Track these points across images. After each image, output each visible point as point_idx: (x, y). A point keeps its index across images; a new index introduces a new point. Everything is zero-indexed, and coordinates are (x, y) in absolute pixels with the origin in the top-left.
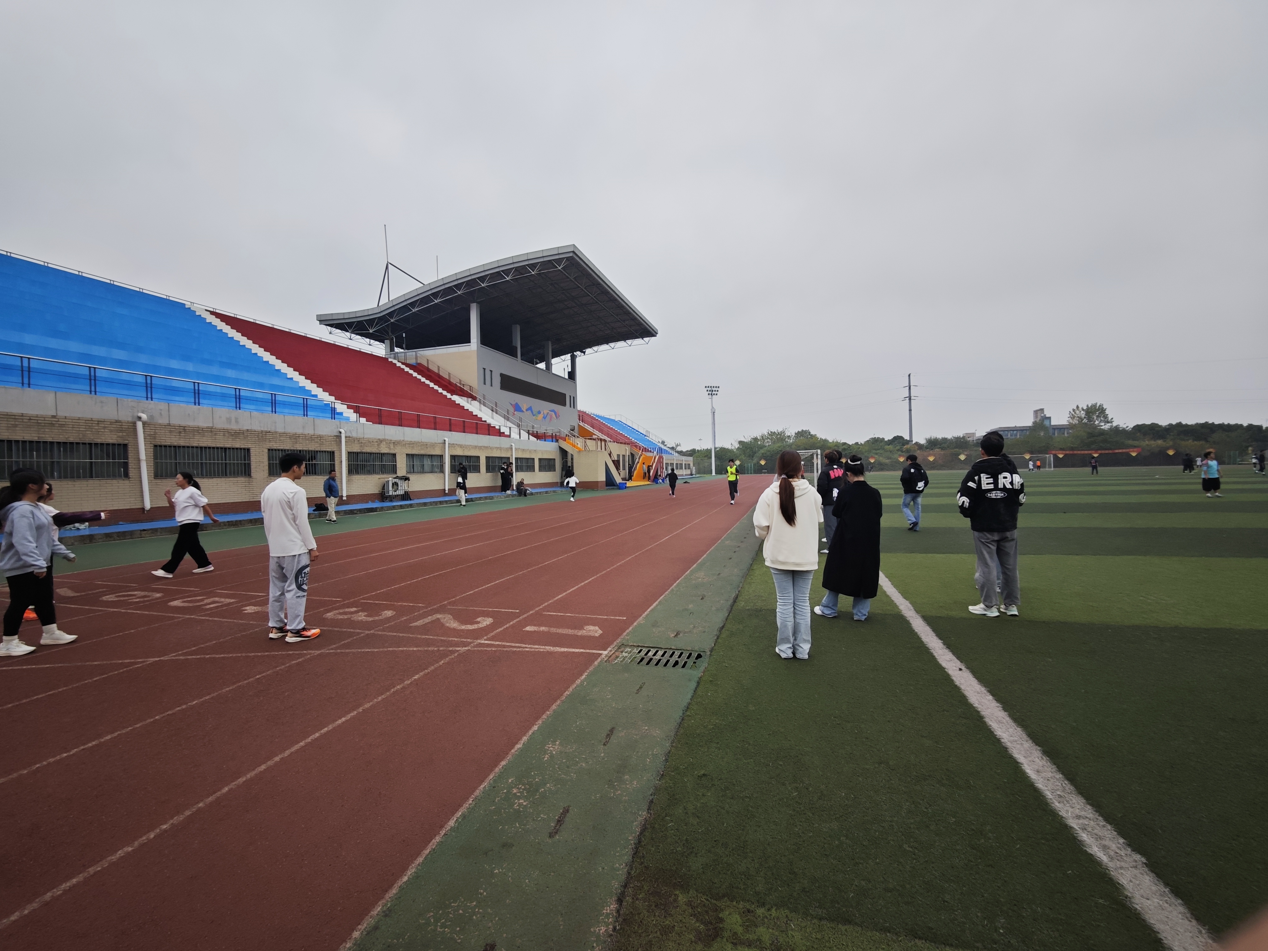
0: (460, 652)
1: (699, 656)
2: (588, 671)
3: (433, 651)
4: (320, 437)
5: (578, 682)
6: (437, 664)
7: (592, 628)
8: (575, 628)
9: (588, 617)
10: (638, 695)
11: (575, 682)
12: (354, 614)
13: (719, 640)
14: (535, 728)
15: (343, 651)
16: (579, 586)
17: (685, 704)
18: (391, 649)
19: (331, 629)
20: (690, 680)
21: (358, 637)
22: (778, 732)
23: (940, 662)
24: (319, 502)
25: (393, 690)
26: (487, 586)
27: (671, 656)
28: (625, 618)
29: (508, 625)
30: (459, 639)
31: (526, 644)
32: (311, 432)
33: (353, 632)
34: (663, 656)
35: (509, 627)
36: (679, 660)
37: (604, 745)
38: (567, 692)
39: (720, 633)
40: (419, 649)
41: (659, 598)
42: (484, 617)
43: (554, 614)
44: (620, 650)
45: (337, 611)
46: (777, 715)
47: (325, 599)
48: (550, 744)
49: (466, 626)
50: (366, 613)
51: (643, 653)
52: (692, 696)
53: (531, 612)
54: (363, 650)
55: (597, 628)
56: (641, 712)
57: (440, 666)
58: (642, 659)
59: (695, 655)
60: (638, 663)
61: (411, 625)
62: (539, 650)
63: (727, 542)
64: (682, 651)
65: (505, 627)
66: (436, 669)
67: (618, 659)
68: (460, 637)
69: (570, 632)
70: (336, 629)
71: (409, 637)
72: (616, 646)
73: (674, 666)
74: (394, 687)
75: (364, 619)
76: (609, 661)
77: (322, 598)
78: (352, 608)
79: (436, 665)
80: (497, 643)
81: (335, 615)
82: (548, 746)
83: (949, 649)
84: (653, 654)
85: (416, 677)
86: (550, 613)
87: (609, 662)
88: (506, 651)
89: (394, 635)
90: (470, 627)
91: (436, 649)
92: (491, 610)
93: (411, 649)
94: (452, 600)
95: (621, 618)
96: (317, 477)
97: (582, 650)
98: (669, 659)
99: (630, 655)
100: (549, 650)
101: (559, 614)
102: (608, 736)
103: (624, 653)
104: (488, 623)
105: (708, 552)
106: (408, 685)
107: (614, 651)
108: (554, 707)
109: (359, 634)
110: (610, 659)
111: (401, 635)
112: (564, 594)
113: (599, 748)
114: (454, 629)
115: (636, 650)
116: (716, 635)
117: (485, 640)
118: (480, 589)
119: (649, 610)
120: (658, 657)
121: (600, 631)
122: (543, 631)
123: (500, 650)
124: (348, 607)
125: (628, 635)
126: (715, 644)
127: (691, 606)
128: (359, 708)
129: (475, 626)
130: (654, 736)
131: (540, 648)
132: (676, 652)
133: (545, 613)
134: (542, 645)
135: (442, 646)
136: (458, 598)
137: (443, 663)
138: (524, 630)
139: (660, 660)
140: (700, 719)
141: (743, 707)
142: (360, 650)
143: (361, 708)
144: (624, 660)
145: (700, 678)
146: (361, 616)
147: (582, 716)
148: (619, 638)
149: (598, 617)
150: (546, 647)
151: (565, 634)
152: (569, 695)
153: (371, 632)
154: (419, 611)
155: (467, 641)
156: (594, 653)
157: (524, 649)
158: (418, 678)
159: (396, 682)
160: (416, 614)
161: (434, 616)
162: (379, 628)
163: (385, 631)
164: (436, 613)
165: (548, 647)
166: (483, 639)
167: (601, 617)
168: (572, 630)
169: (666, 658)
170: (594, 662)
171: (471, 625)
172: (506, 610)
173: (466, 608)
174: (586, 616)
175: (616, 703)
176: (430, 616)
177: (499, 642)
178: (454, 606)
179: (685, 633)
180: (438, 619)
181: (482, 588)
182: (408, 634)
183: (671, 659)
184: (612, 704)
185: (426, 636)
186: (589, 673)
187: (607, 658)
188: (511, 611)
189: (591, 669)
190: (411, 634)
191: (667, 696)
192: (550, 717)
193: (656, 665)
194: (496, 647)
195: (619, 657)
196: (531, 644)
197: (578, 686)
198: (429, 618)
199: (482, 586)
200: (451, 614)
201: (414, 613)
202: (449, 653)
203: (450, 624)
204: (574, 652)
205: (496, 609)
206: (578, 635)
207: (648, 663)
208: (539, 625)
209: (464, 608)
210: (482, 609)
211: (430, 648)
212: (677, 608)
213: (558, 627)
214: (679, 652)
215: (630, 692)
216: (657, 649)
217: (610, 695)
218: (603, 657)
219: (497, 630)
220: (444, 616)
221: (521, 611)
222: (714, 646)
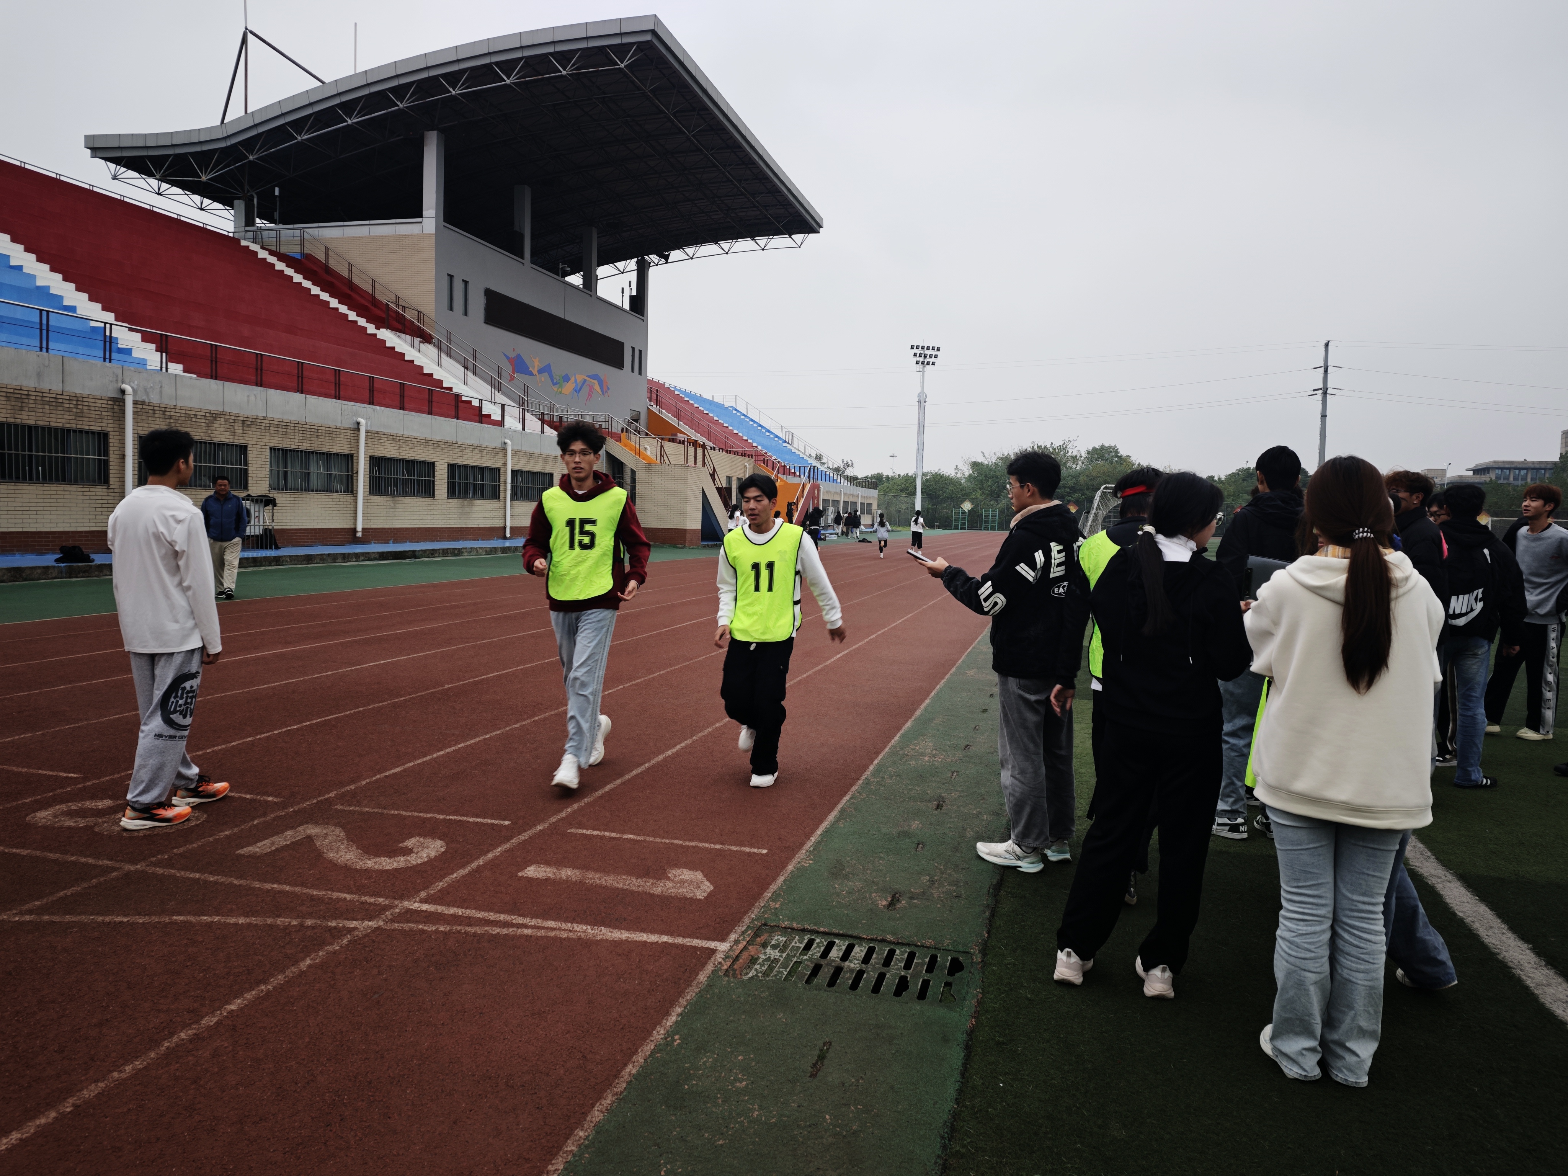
0: (356, 933)
1: (956, 966)
2: (683, 1001)
3: (286, 928)
4: (77, 399)
5: (659, 1034)
6: (293, 969)
7: (686, 874)
8: (646, 874)
9: (677, 845)
10: (816, 1081)
11: (650, 1034)
12: (104, 815)
13: (998, 922)
15: (56, 918)
16: (654, 761)
17: (946, 1116)
18: (181, 918)
19: (38, 853)
20: (945, 1040)
21: (102, 879)
24: (70, 543)
25: (166, 1044)
26: (435, 756)
27: (887, 962)
28: (765, 851)
29: (481, 862)
30: (355, 897)
31: (524, 916)
32: (57, 387)
33: (91, 865)
34: (866, 960)
35: (485, 866)
36: (908, 974)
38: (630, 1066)
39: (997, 901)
40: (254, 920)
41: (839, 802)
42: (425, 837)
43: (595, 833)
44: (758, 939)
45: (63, 807)
47: (40, 772)
49: (377, 860)
51: (816, 951)
52: (960, 1091)
53: (539, 828)
54: (107, 919)
55: (699, 875)
56: (830, 1139)
57: (302, 974)
58: (817, 969)
59: (944, 961)
60: (808, 981)
61: (241, 851)
62: (557, 933)
63: (971, 673)
64: (913, 949)
65: (474, 865)
66: (289, 982)
67: (757, 967)
68: (360, 890)
69: (633, 883)
70: (51, 856)
71: (231, 884)
72: (748, 927)
73: (898, 993)
74: (172, 1034)
76: (735, 970)
77: (35, 771)
78: (102, 799)
79: (291, 972)
80: (452, 911)
81: (55, 816)
84: (841, 954)
85: (234, 1006)
86: (584, 831)
87: (734, 976)
88: (475, 935)
90: (387, 863)
92: (442, 817)
93: (233, 920)
94: (348, 788)
95: (755, 850)
96: (68, 487)
97: (665, 939)
98: (884, 970)
99: (784, 955)
100: (583, 935)
101: (607, 834)
103: (768, 950)
104: (433, 854)
105: (933, 694)
106: (209, 1028)
107: (745, 943)
108: (597, 1115)
109: (107, 870)
110: (735, 967)
111: (211, 879)
112: (618, 782)
114: (347, 869)
115: (798, 943)
116: (988, 906)
117: (422, 901)
118: (419, 761)
119: (819, 832)
120: (854, 964)
121: (708, 884)
122: (568, 880)
123: (459, 932)
124: (93, 798)
125: (775, 897)
126: (988, 932)
127: (915, 825)
128: (65, 1099)
129: (399, 862)
131: (560, 929)
132: (898, 952)
133: (573, 830)
134: (566, 920)
135: (311, 915)
136: (364, 783)
137: (310, 966)
138: (520, 874)
139: (860, 973)
140: (992, 1168)
142: (100, 919)
143: (71, 1101)
144: (771, 968)
145: (971, 1033)
147: (673, 1145)
148: (754, 905)
149: (700, 845)
150: (575, 925)
151: (622, 890)
152: (637, 1077)
153: (138, 867)
154: (265, 815)
155: (374, 904)
156: (695, 948)
157: (520, 930)
158: (241, 1009)
159: (179, 1019)
160: (255, 822)
161: (300, 829)
162: (159, 857)
163: (172, 866)
164: (307, 823)
165: (580, 926)
166: (418, 900)
167: (707, 845)
168: (639, 880)
169: (874, 969)
170: (697, 974)
171: (390, 857)
172: (479, 820)
173: (380, 811)
174: (672, 844)
175: (761, 1108)
176: (292, 828)
177: (458, 907)
178: (350, 805)
179: (912, 898)
180: (310, 839)
181: (425, 759)
182: (231, 877)
183: (889, 972)
184: (750, 1109)
185: (275, 886)
186: (685, 1007)
187: (729, 964)
188: (493, 821)
189: (691, 994)
190: (237, 878)
191: (892, 1088)
192: (586, 1146)
193: (854, 986)
194: (448, 924)
195: (758, 958)
196: (537, 917)
197: (658, 1049)
198: (289, 833)
199: (425, 756)
200: (343, 827)
201: (253, 819)
202: (327, 935)
203: (337, 853)
204: (645, 942)
205: (455, 817)
206: (653, 895)
207: (832, 983)
208: (559, 863)
209: (376, 810)
210: (421, 815)
211: (279, 921)
212: (884, 830)
213: (604, 871)
214: (905, 952)
215: (794, 1069)
216: (852, 941)
217: (743, 1080)
218: (720, 960)
219: (452, 874)
220: (325, 832)
221: (514, 823)
222: (989, 937)
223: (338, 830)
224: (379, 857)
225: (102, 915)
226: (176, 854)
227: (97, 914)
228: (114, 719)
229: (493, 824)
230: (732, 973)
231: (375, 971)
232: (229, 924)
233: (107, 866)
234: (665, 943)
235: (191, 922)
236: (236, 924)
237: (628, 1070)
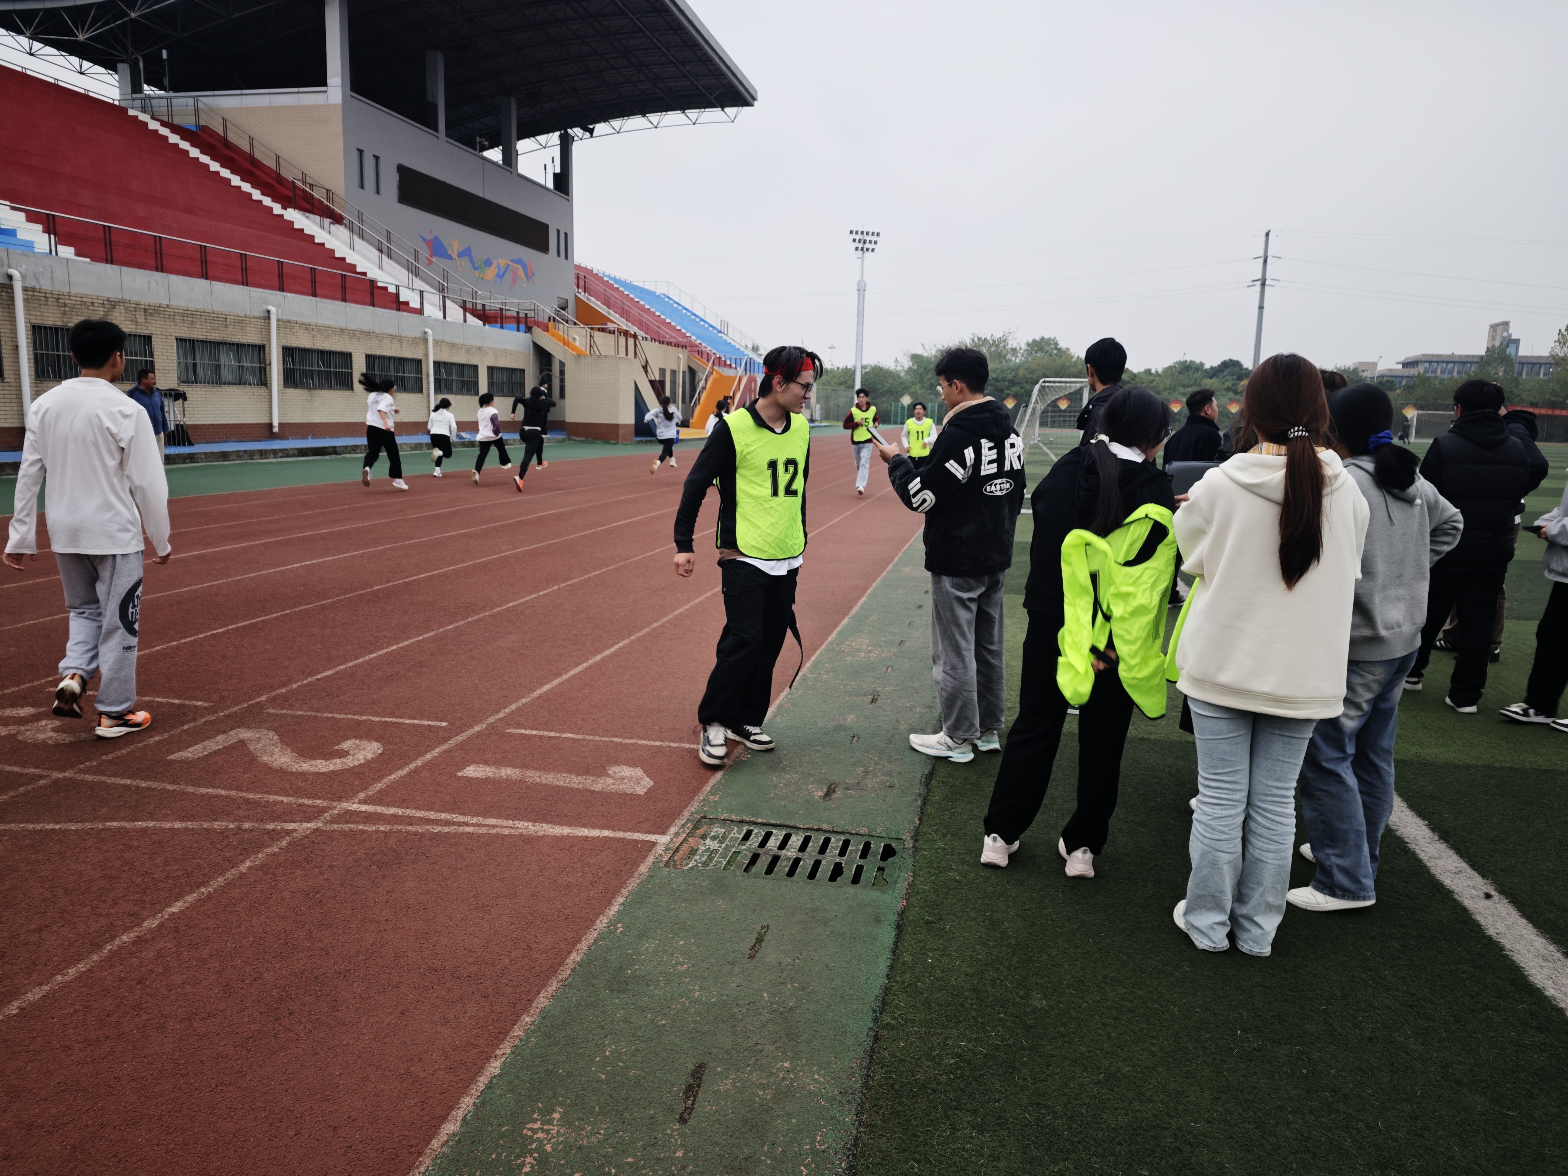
0: (295, 835)
1: (889, 852)
2: (625, 892)
3: (223, 831)
5: (602, 923)
6: (233, 871)
7: (626, 771)
8: (586, 771)
9: (616, 743)
10: (754, 962)
11: (594, 924)
13: (929, 809)
14: (494, 1067)
16: (591, 662)
17: (877, 991)
20: (878, 921)
21: (30, 787)
22: (1118, 1075)
23: (1438, 876)
25: (109, 947)
26: (367, 658)
27: (823, 850)
29: (419, 763)
30: (292, 800)
31: (464, 814)
33: (17, 773)
34: (803, 848)
35: (423, 766)
36: (843, 860)
37: (683, 1120)
38: (574, 954)
39: (928, 790)
40: (190, 825)
42: (361, 739)
43: (534, 732)
44: (698, 831)
46: (1105, 1025)
48: (535, 1121)
49: (313, 762)
50: (58, 723)
51: (754, 841)
52: (891, 968)
53: (477, 728)
54: (39, 827)
55: (639, 772)
56: (768, 1016)
57: (242, 876)
58: (755, 858)
59: (878, 847)
60: (746, 870)
61: (172, 757)
62: (499, 830)
63: (907, 570)
64: (848, 836)
65: (412, 766)
66: (230, 884)
67: (697, 857)
68: (297, 792)
69: (574, 781)
71: (165, 790)
72: (688, 820)
73: (833, 879)
74: (113, 938)
75: (51, 738)
76: (675, 861)
78: (23, 707)
79: (232, 874)
80: (392, 811)
82: (529, 1126)
83: (1447, 841)
84: (778, 843)
85: (175, 908)
86: (523, 731)
87: (675, 867)
88: (414, 833)
89: (125, 786)
90: (323, 766)
91: (232, 826)
92: (377, 719)
93: (168, 825)
94: (279, 691)
97: (606, 833)
98: (820, 857)
99: (723, 846)
100: (523, 832)
101: (546, 733)
102: (691, 1091)
103: (708, 841)
104: (370, 756)
106: (151, 931)
107: (685, 835)
108: (542, 1001)
109: (33, 778)
110: (676, 858)
111: (144, 784)
112: (556, 682)
113: (669, 1132)
114: (283, 773)
115: (737, 833)
116: (920, 795)
117: (361, 802)
118: (351, 664)
120: (791, 852)
121: (648, 780)
122: (507, 780)
123: (400, 831)
124: (13, 705)
125: (712, 790)
126: (920, 820)
127: (850, 718)
128: (9, 1002)
129: (335, 765)
130: (810, 1092)
131: (501, 826)
132: (833, 840)
133: (511, 731)
134: (508, 817)
135: (248, 818)
136: (295, 686)
137: (250, 868)
138: (459, 774)
139: (797, 861)
140: (920, 1038)
141: (1017, 1000)
142: (31, 827)
143: (16, 1004)
144: (710, 858)
145: (902, 914)
146: (44, 730)
147: (617, 1027)
148: (693, 799)
149: (640, 742)
150: (516, 822)
151: (563, 787)
152: (580, 964)
153: (67, 774)
154: (194, 719)
155: (312, 806)
156: (636, 841)
157: (461, 828)
158: (182, 912)
159: (120, 923)
160: (185, 727)
161: (232, 733)
162: (88, 763)
163: (102, 773)
164: (239, 727)
165: (522, 823)
166: (356, 801)
167: (646, 742)
168: (579, 777)
169: (811, 856)
170: (638, 866)
171: (326, 760)
172: (415, 722)
173: (313, 714)
174: (611, 742)
175: (702, 989)
176: (224, 732)
177: (398, 807)
178: (282, 709)
179: (847, 789)
180: (242, 742)
181: (356, 662)
182: (164, 782)
183: (824, 859)
184: (691, 990)
185: (210, 790)
186: (627, 897)
187: (669, 855)
188: (430, 723)
189: (632, 884)
190: (170, 783)
191: (827, 966)
192: (533, 1031)
193: (791, 873)
194: (389, 824)
195: (697, 850)
196: (478, 815)
197: (601, 937)
198: (221, 737)
199: (357, 658)
200: (276, 730)
201: (183, 724)
202: (266, 837)
203: (272, 756)
204: (587, 837)
205: (391, 719)
206: (593, 792)
207: (769, 871)
208: (498, 763)
209: (309, 713)
210: (356, 717)
211: (216, 825)
212: (820, 724)
213: (544, 769)
214: (840, 839)
215: (734, 952)
216: (788, 831)
217: (684, 963)
218: (661, 852)
219: (391, 775)
220: (257, 735)
221: (451, 724)
222: (920, 824)
223: (271, 734)
224: (315, 759)
225: (33, 823)
226: (105, 761)
227: (27, 822)
228: (29, 625)
229: (429, 726)
230: (672, 863)
231: (316, 871)
232: (165, 829)
233: (34, 774)
234: (606, 837)
235: (125, 828)
236: (172, 829)
237: (572, 958)
